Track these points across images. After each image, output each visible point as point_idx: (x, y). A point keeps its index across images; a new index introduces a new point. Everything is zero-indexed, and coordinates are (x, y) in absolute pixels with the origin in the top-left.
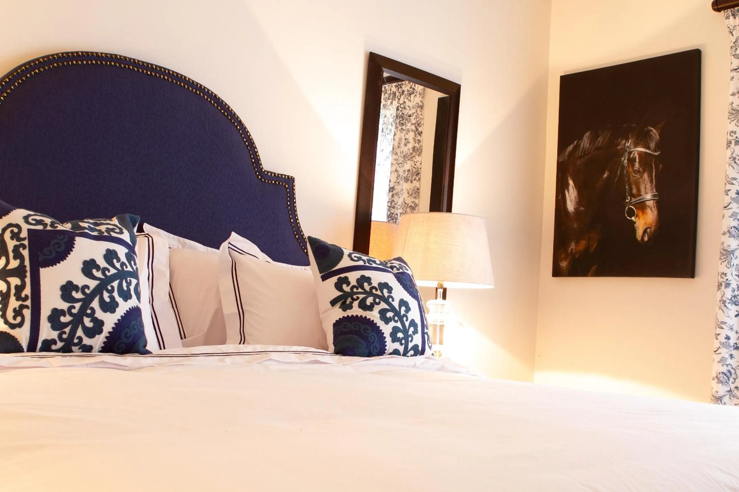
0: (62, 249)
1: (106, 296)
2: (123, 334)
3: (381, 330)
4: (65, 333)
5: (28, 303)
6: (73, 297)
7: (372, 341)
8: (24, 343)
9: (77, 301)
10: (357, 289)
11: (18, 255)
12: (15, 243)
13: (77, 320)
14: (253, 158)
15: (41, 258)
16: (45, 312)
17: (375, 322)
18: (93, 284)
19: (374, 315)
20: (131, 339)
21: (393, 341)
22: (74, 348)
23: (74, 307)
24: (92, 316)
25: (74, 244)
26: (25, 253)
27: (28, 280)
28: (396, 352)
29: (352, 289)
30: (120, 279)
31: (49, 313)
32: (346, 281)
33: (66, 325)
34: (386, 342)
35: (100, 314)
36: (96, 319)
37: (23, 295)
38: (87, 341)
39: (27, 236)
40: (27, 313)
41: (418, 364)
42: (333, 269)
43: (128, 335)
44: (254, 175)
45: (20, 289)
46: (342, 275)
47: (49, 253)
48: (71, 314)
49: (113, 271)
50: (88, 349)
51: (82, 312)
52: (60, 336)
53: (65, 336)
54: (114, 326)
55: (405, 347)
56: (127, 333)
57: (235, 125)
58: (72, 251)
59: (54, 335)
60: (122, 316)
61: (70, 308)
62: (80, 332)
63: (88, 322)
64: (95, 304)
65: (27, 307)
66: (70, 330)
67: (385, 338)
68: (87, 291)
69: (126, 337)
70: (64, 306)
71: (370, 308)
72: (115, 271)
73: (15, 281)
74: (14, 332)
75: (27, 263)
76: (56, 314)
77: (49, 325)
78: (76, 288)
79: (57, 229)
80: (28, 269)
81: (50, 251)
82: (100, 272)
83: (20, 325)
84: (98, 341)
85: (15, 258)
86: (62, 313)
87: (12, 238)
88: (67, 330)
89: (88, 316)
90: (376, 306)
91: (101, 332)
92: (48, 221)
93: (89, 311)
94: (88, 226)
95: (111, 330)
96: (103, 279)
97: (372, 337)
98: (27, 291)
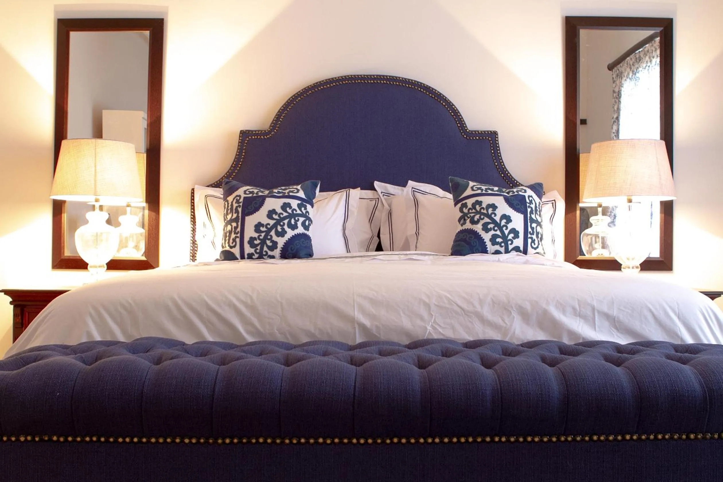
0: (257, 206)
1: (279, 228)
2: (289, 249)
3: (482, 237)
4: (257, 249)
5: (239, 235)
6: (261, 230)
7: (475, 245)
8: (238, 255)
9: (263, 232)
10: (472, 210)
11: (237, 212)
12: (237, 205)
13: (263, 242)
14: (459, 123)
15: (246, 211)
16: (246, 239)
17: (478, 232)
18: (272, 222)
19: (478, 228)
20: (295, 250)
21: (493, 244)
22: (264, 257)
23: (261, 236)
24: (271, 239)
25: (265, 202)
26: (240, 210)
27: (239, 224)
28: (497, 252)
29: (469, 210)
30: (290, 218)
31: (248, 239)
32: (465, 205)
33: (258, 245)
34: (487, 245)
35: (275, 238)
36: (273, 241)
37: (237, 232)
38: (270, 253)
39: (242, 201)
40: (238, 240)
41: (501, 260)
42: (460, 198)
43: (292, 249)
44: (461, 136)
45: (236, 228)
46: (464, 202)
47: (250, 208)
48: (259, 239)
49: (285, 214)
50: (273, 257)
51: (266, 237)
52: (255, 251)
53: (258, 251)
54: (284, 244)
55: (505, 249)
56: (292, 248)
57: (441, 103)
58: (263, 206)
59: (252, 250)
60: (289, 239)
61: (259, 236)
62: (265, 249)
63: (269, 243)
64: (273, 233)
65: (238, 237)
66: (260, 248)
67: (485, 242)
68: (269, 227)
69: (291, 250)
70: (256, 235)
71: (477, 222)
72: (287, 214)
73: (234, 224)
74: (233, 250)
75: (240, 215)
76: (252, 240)
77: (249, 245)
78: (263, 225)
79: (259, 195)
80: (240, 218)
81: (251, 207)
82: (277, 216)
83: (234, 246)
84: (277, 252)
85: (235, 213)
86: (255, 239)
87: (236, 203)
88: (259, 247)
89: (269, 239)
90: (481, 221)
91: (276, 248)
92: (256, 191)
93: (269, 237)
94: (278, 191)
95: (283, 247)
96: (278, 219)
97: (475, 243)
98: (239, 229)
